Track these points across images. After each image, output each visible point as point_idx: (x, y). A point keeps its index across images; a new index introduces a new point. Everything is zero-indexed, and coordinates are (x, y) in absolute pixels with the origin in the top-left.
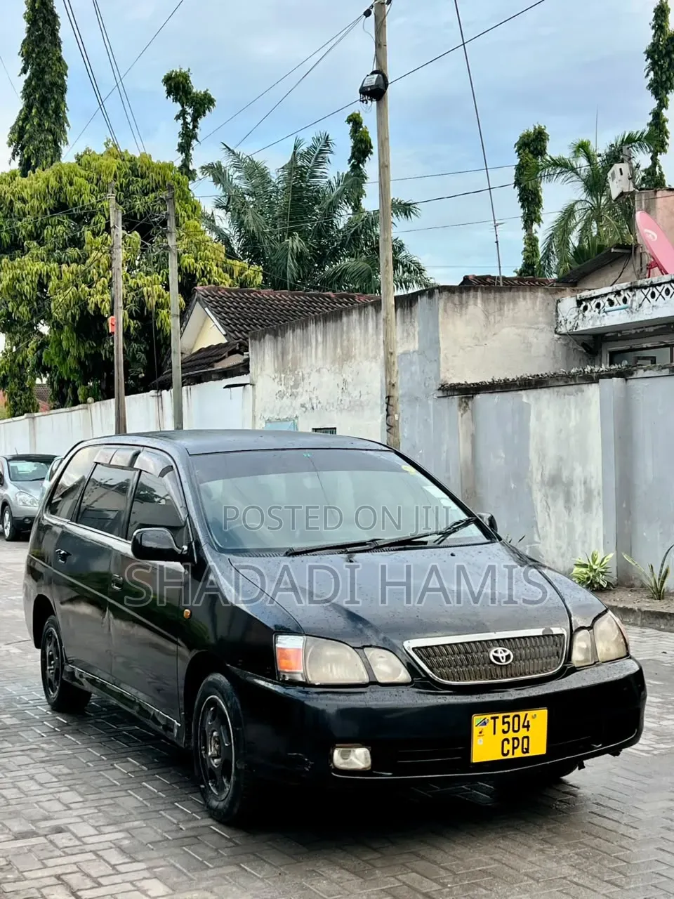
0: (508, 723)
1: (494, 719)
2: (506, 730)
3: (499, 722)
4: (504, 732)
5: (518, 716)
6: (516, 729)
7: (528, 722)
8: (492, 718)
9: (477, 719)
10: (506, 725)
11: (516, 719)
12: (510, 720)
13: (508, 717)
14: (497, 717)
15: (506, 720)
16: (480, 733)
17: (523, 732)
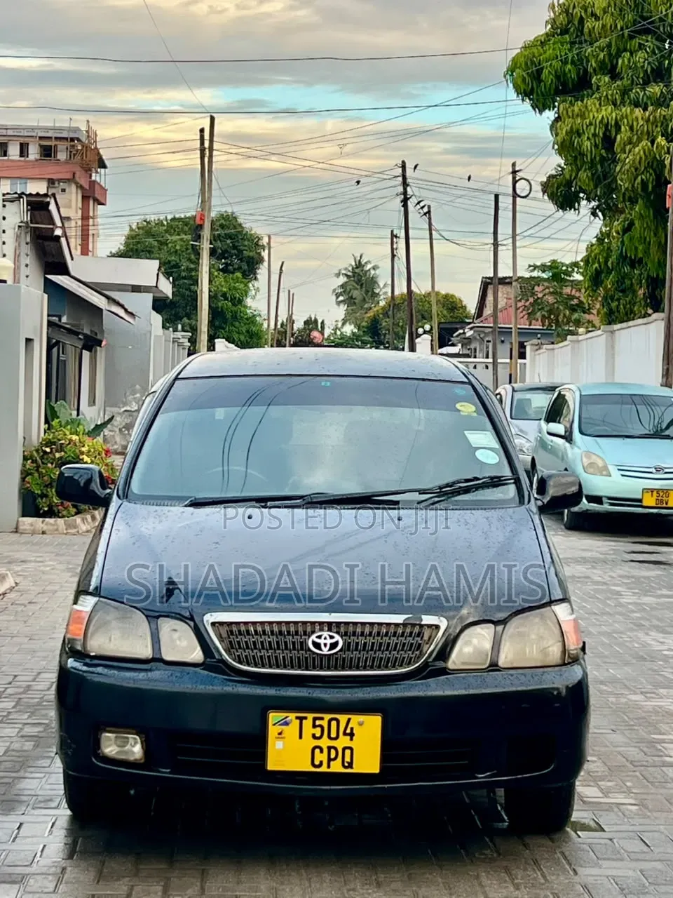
0: (321, 727)
1: (301, 719)
2: (318, 735)
3: (307, 724)
4: (314, 736)
5: (338, 721)
6: (333, 735)
7: (352, 729)
8: (297, 718)
9: (274, 717)
10: (319, 729)
11: (334, 724)
12: (324, 723)
13: (322, 719)
14: (306, 718)
15: (318, 722)
16: (280, 734)
17: (343, 741)
